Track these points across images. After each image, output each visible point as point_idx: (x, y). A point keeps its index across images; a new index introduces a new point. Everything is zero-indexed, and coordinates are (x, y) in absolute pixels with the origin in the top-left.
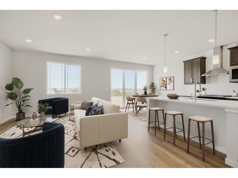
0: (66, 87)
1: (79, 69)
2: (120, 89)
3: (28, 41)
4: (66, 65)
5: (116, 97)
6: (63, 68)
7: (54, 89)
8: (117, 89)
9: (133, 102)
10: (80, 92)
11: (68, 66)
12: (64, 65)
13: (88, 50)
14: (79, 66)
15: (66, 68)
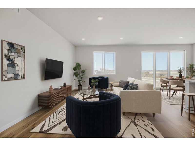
0: (105, 69)
1: (115, 55)
2: (149, 71)
3: (83, 39)
4: (105, 53)
5: (146, 78)
6: (103, 55)
7: (96, 70)
8: (146, 71)
9: (167, 85)
10: (115, 73)
11: (107, 53)
12: (103, 53)
13: (122, 38)
14: (115, 53)
15: (105, 54)
